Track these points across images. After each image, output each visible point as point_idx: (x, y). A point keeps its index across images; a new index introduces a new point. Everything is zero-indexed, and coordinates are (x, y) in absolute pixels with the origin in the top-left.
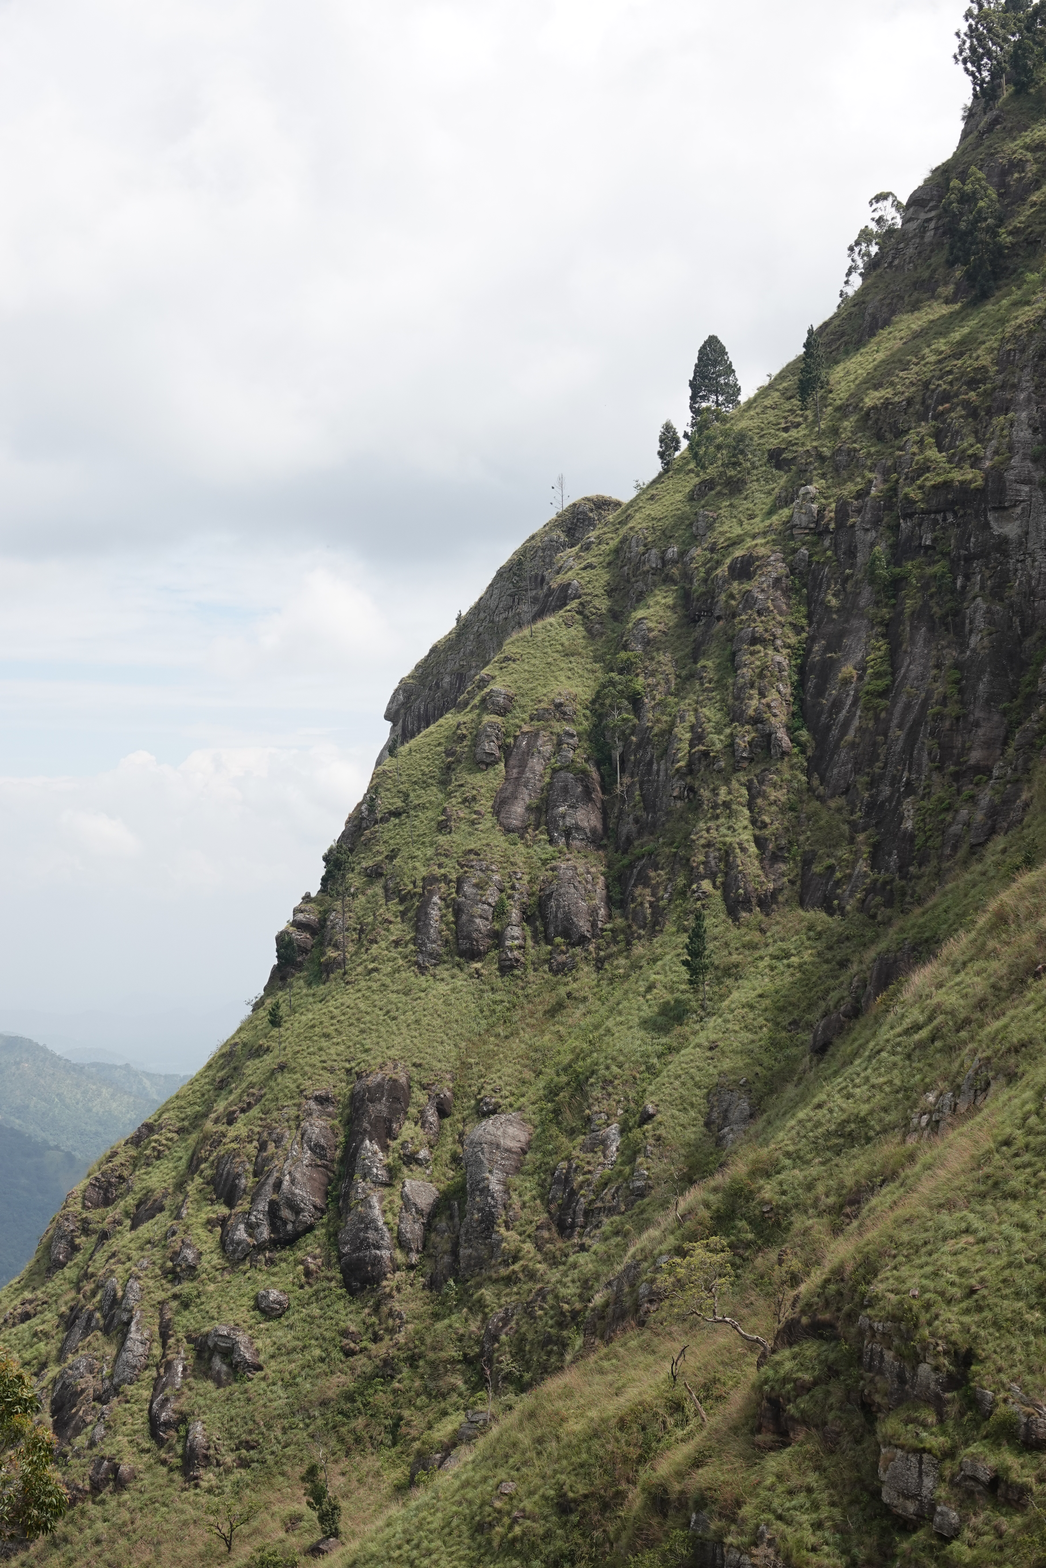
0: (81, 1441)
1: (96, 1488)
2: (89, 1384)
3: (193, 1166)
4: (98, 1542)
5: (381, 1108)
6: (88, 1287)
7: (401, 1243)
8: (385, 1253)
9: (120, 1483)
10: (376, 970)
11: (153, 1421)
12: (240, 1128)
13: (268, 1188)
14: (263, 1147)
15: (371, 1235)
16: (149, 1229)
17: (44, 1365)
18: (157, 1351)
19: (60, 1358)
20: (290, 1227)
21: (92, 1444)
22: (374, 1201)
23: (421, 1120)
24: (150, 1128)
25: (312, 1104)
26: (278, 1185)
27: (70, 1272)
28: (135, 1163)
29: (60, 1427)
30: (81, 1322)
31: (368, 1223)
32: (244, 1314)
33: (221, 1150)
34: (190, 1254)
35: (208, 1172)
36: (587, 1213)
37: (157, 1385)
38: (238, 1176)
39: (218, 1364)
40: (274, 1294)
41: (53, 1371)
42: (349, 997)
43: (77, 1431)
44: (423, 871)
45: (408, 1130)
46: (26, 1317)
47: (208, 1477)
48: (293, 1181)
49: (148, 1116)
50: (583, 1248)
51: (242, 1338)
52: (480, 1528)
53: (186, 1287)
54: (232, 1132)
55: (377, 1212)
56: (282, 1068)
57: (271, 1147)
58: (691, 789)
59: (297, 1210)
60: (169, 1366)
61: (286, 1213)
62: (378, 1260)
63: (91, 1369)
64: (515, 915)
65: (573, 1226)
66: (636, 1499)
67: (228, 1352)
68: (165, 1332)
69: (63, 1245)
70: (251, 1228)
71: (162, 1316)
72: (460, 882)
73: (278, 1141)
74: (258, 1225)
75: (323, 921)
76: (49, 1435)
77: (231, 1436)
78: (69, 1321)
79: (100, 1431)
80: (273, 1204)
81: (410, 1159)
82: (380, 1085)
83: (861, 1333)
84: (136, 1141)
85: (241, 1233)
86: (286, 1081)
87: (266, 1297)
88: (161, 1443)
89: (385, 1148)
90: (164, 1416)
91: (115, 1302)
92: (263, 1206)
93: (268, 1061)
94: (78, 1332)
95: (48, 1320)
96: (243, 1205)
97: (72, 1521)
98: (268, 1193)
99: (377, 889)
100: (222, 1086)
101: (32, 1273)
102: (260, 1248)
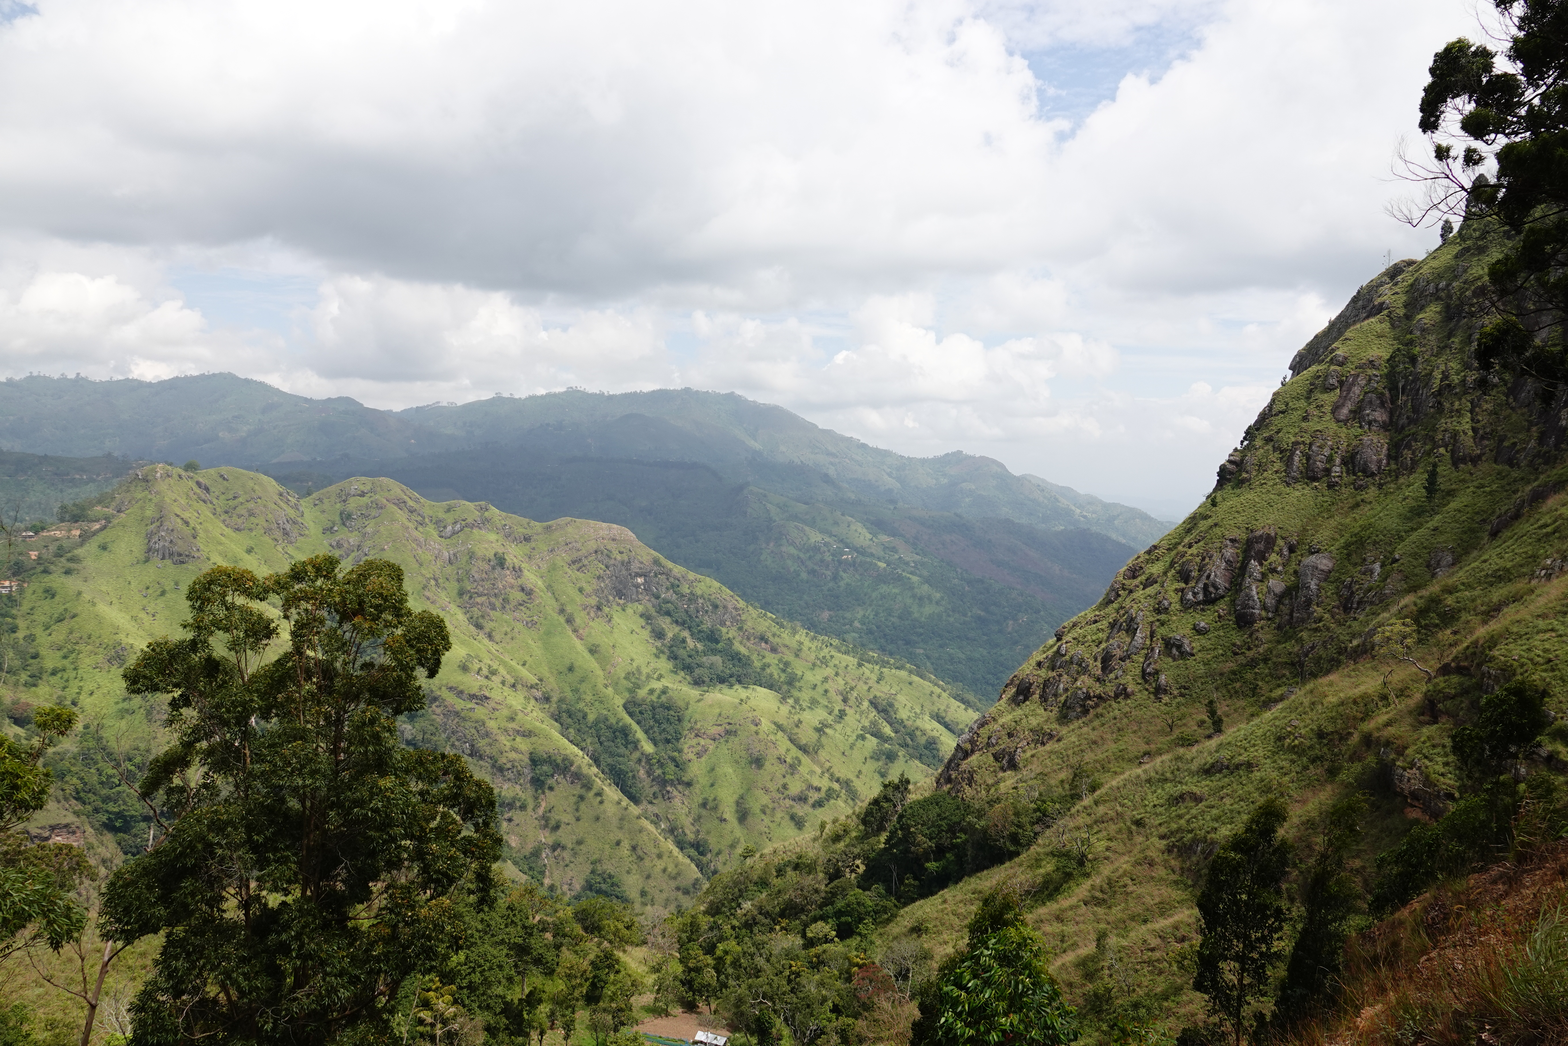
0: (1112, 676)
1: (1117, 696)
2: (1118, 653)
3: (1172, 564)
4: (1115, 718)
5: (1261, 546)
6: (1122, 612)
7: (1264, 607)
8: (1257, 612)
9: (1127, 696)
10: (1265, 484)
11: (1143, 671)
12: (1194, 550)
13: (1204, 577)
14: (1203, 559)
15: (1251, 603)
16: (1150, 590)
17: (1100, 643)
18: (1148, 642)
19: (1107, 640)
20: (1213, 596)
21: (1117, 678)
22: (1254, 588)
23: (1280, 553)
24: (1155, 547)
25: (1228, 542)
26: (1208, 577)
27: (1115, 605)
28: (1147, 561)
29: (1104, 669)
30: (1117, 626)
31: (1249, 597)
32: (1188, 631)
33: (1184, 559)
34: (1166, 603)
35: (1178, 568)
36: (1360, 603)
37: (1147, 657)
38: (1191, 571)
39: (1174, 651)
40: (1202, 624)
41: (1103, 646)
42: (1251, 495)
43: (1111, 672)
44: (1293, 439)
45: (1273, 557)
46: (1095, 622)
47: (1166, 699)
48: (1216, 576)
49: (1155, 542)
50: (1355, 619)
51: (1186, 641)
52: (1280, 739)
53: (1163, 617)
54: (1190, 551)
55: (1254, 593)
56: (1216, 525)
57: (1207, 560)
58: (1439, 403)
59: (1217, 589)
60: (1153, 649)
61: (1211, 589)
62: (1253, 614)
63: (1119, 646)
64: (1338, 461)
65: (1351, 608)
66: (1356, 738)
67: (1179, 647)
68: (1152, 635)
69: (1113, 593)
70: (1195, 594)
71: (1151, 628)
72: (1311, 445)
73: (1211, 557)
74: (1198, 594)
75: (1242, 461)
76: (1099, 672)
77: (1178, 683)
78: (1112, 626)
79: (1120, 673)
80: (1205, 584)
81: (1273, 571)
82: (1261, 536)
83: (1483, 674)
84: (1149, 552)
85: (1190, 596)
86: (1217, 530)
87: (1199, 625)
88: (1146, 681)
89: (1261, 564)
90: (1148, 670)
91: (1132, 619)
92: (1201, 585)
93: (1210, 522)
94: (1115, 630)
95: (1104, 625)
96: (1192, 584)
97: (1105, 708)
98: (1204, 580)
99: (1269, 447)
100: (1189, 531)
101: (1101, 604)
102: (1198, 603)
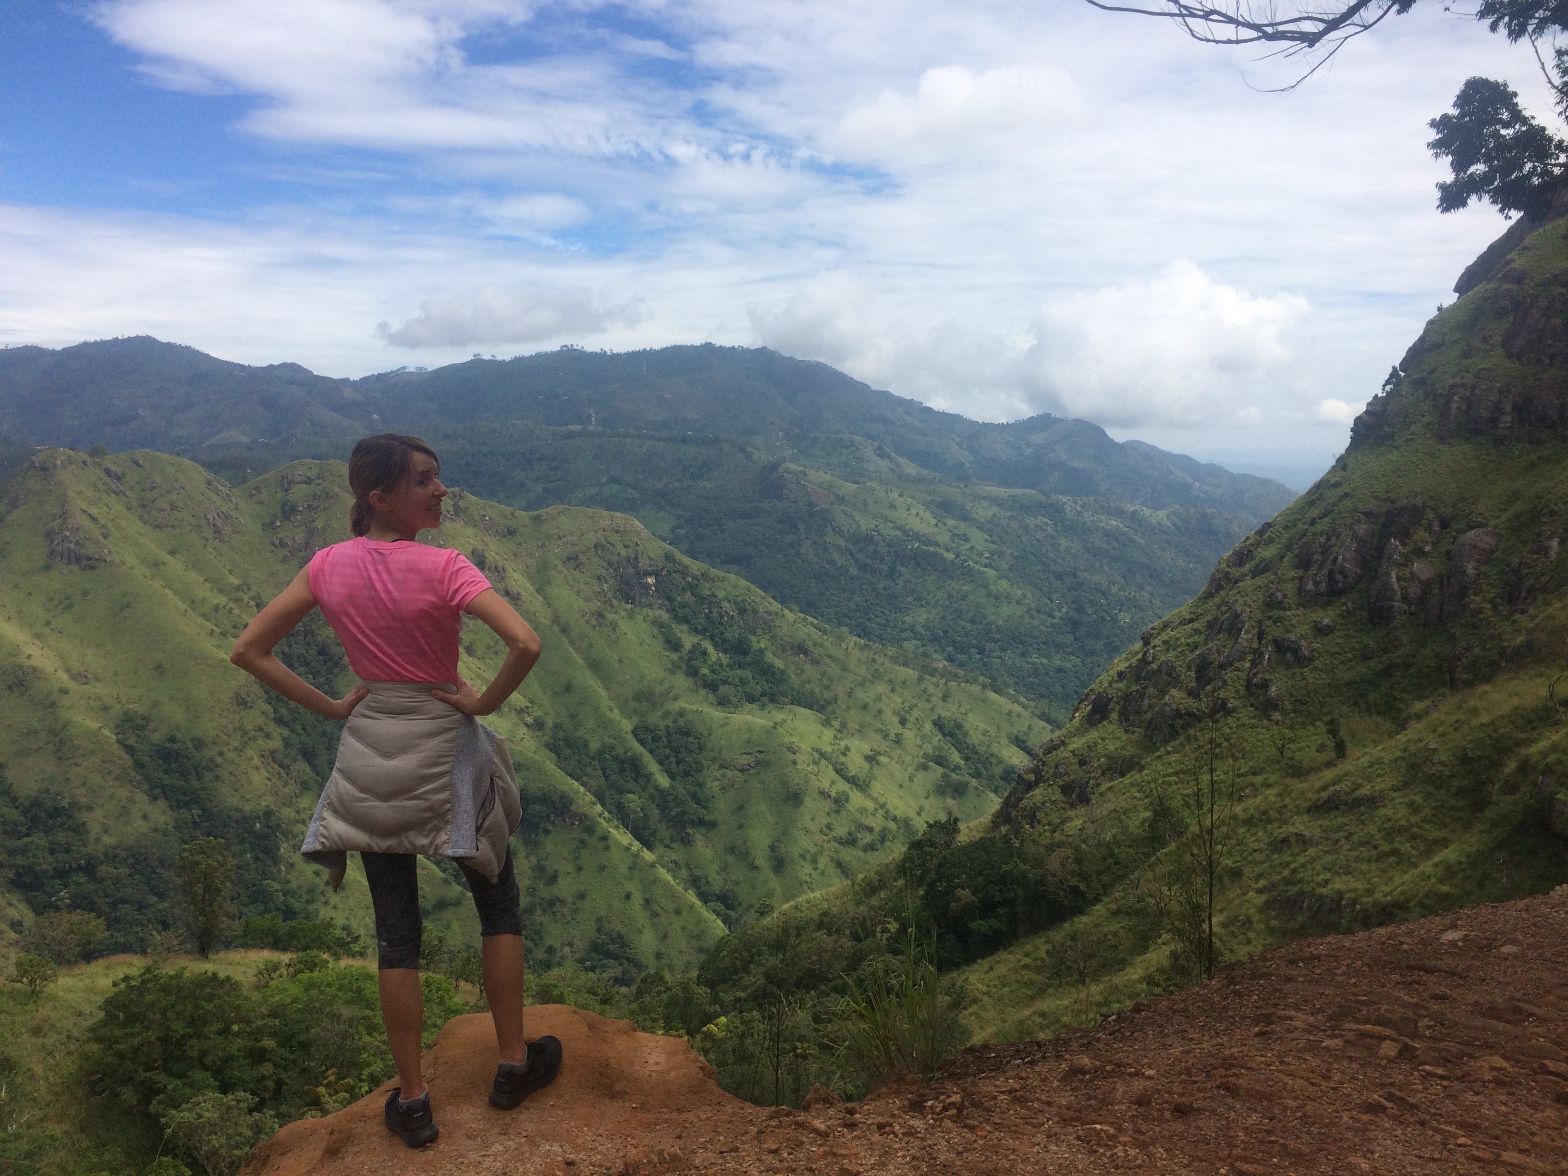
0: (1209, 688)
1: (1214, 712)
2: (1217, 659)
3: (1288, 547)
5: (1403, 520)
6: (1224, 609)
7: (1405, 598)
8: (1396, 604)
9: (1228, 712)
10: (1412, 439)
11: (1249, 682)
12: (1318, 528)
13: (1329, 563)
14: (1329, 539)
15: (1389, 593)
16: (1259, 581)
17: (1196, 647)
18: (1255, 645)
19: (1206, 642)
20: (1340, 585)
21: (1214, 690)
22: (1393, 574)
23: (1429, 529)
24: (1268, 525)
25: (1362, 517)
26: (1335, 561)
27: (1217, 600)
28: (1258, 544)
29: (1199, 679)
30: (1217, 626)
31: (1386, 585)
32: (1304, 629)
33: (1304, 540)
34: (1279, 595)
35: (1296, 551)
36: (1530, 590)
37: (1254, 664)
38: (1313, 554)
39: (1289, 655)
40: (1326, 621)
41: (1199, 650)
42: (1394, 456)
43: (1208, 683)
44: (1451, 381)
45: (1421, 534)
46: (1192, 620)
47: (1277, 716)
48: (1343, 559)
49: (1269, 519)
50: (1523, 612)
51: (1304, 643)
52: (1414, 766)
53: (1277, 613)
54: (1313, 529)
55: (1394, 579)
56: (1346, 495)
57: (1334, 538)
59: (1345, 576)
60: (1261, 654)
61: (1339, 577)
62: (1391, 608)
63: (1218, 651)
64: (1509, 407)
65: (1518, 598)
67: (1295, 651)
68: (1261, 636)
69: (1215, 585)
70: (1317, 584)
71: (1260, 628)
72: (1474, 388)
73: (1338, 536)
74: (1321, 582)
75: (1384, 411)
76: (1194, 684)
77: (1292, 696)
78: (1210, 625)
79: (1219, 684)
80: (1331, 573)
81: (1419, 553)
82: (1404, 508)
84: (1261, 532)
85: (1310, 586)
86: (1347, 503)
87: (1321, 622)
88: (1252, 694)
89: (1404, 545)
90: (1255, 680)
91: (1237, 616)
92: (1325, 572)
93: (1340, 491)
94: (1215, 631)
95: (1201, 624)
96: (1312, 571)
97: (1199, 728)
100: (1312, 504)
101: (1199, 598)
102: (1321, 595)
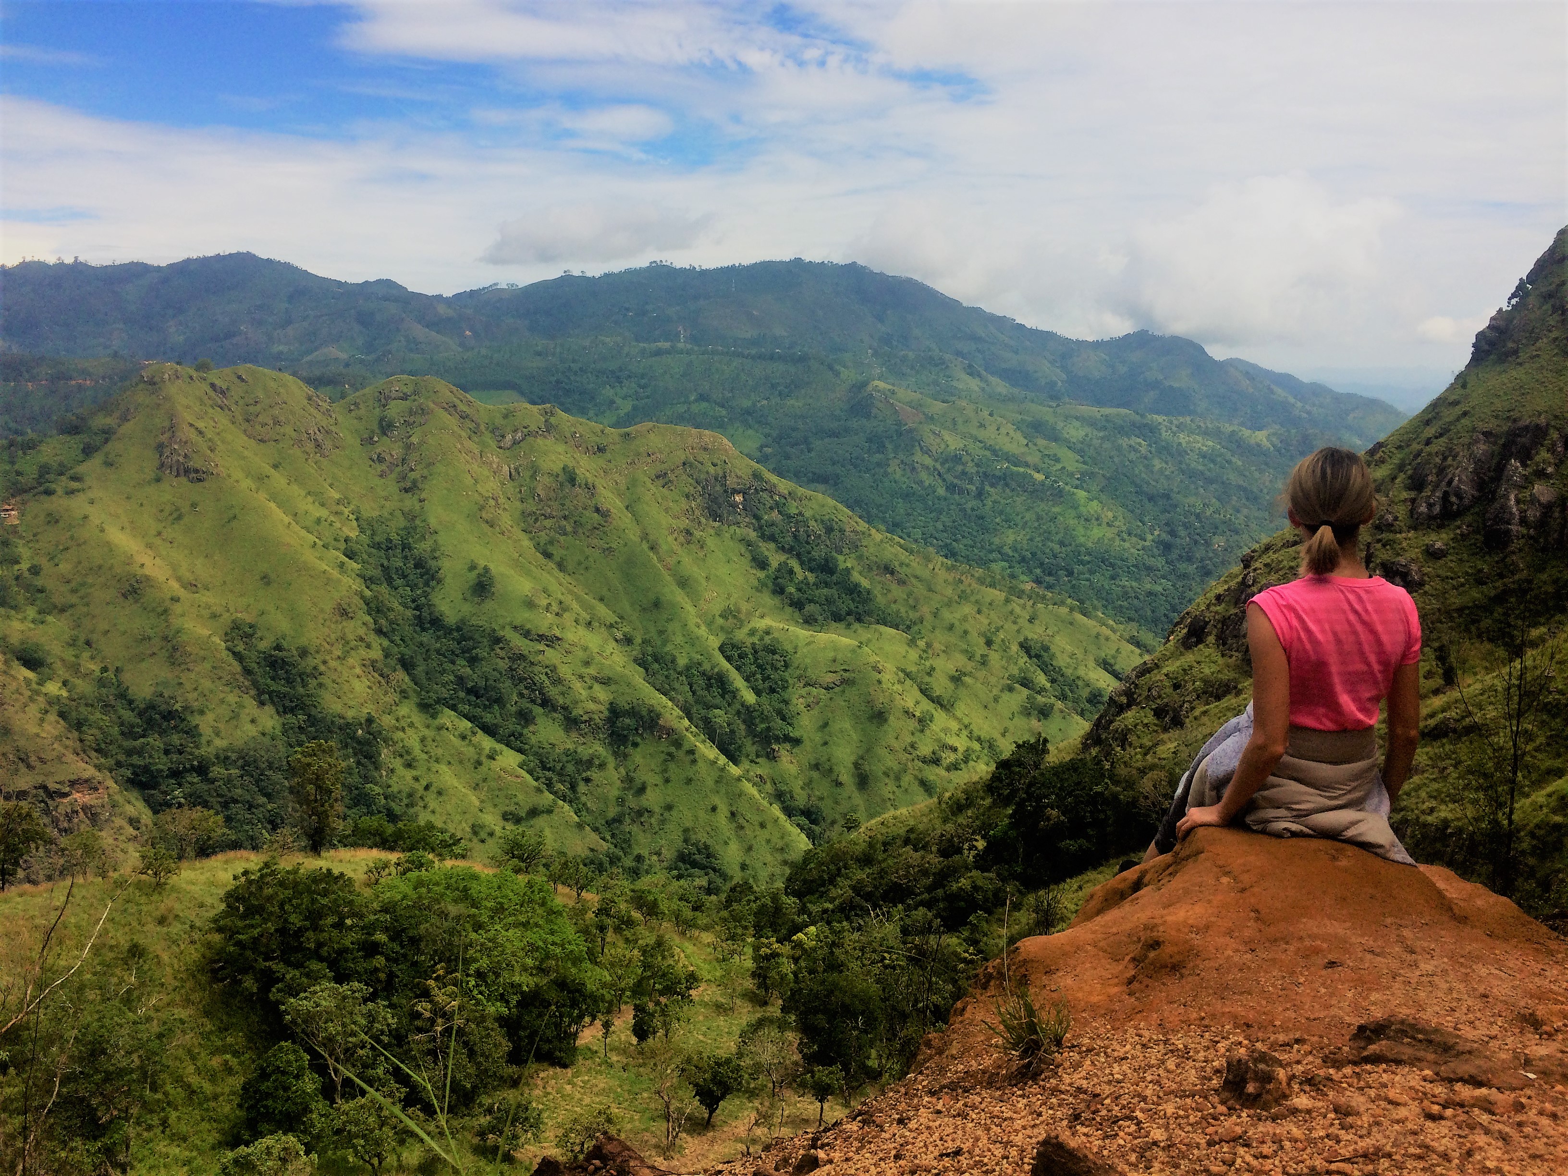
3: (1401, 468)
5: (1524, 440)
7: (1523, 521)
8: (1514, 528)
10: (1538, 356)
12: (1433, 448)
13: (1444, 484)
14: (1445, 459)
15: (1506, 516)
20: (1455, 507)
22: (1512, 497)
23: (1552, 450)
24: (1380, 445)
25: (1481, 436)
26: (1450, 483)
31: (1504, 508)
32: (1418, 554)
33: (1419, 460)
34: (1390, 517)
35: (1410, 472)
38: (1427, 475)
40: (1438, 545)
42: (1517, 373)
45: (1542, 455)
48: (1459, 480)
49: (1382, 438)
51: (1414, 567)
53: (1386, 535)
54: (1428, 449)
55: (1512, 502)
56: (1465, 414)
57: (1450, 458)
59: (1459, 497)
61: (1453, 499)
62: (1508, 531)
67: (1405, 574)
70: (1430, 506)
73: (1455, 457)
74: (1434, 504)
75: (1508, 326)
80: (1446, 495)
81: (1541, 474)
82: (1526, 427)
84: (1372, 451)
85: (1423, 509)
86: (1465, 421)
87: (1432, 546)
89: (1524, 465)
92: (1439, 494)
93: (1458, 410)
96: (1427, 492)
98: (1443, 486)
99: (1548, 307)
100: (1428, 423)
102: (1434, 517)
